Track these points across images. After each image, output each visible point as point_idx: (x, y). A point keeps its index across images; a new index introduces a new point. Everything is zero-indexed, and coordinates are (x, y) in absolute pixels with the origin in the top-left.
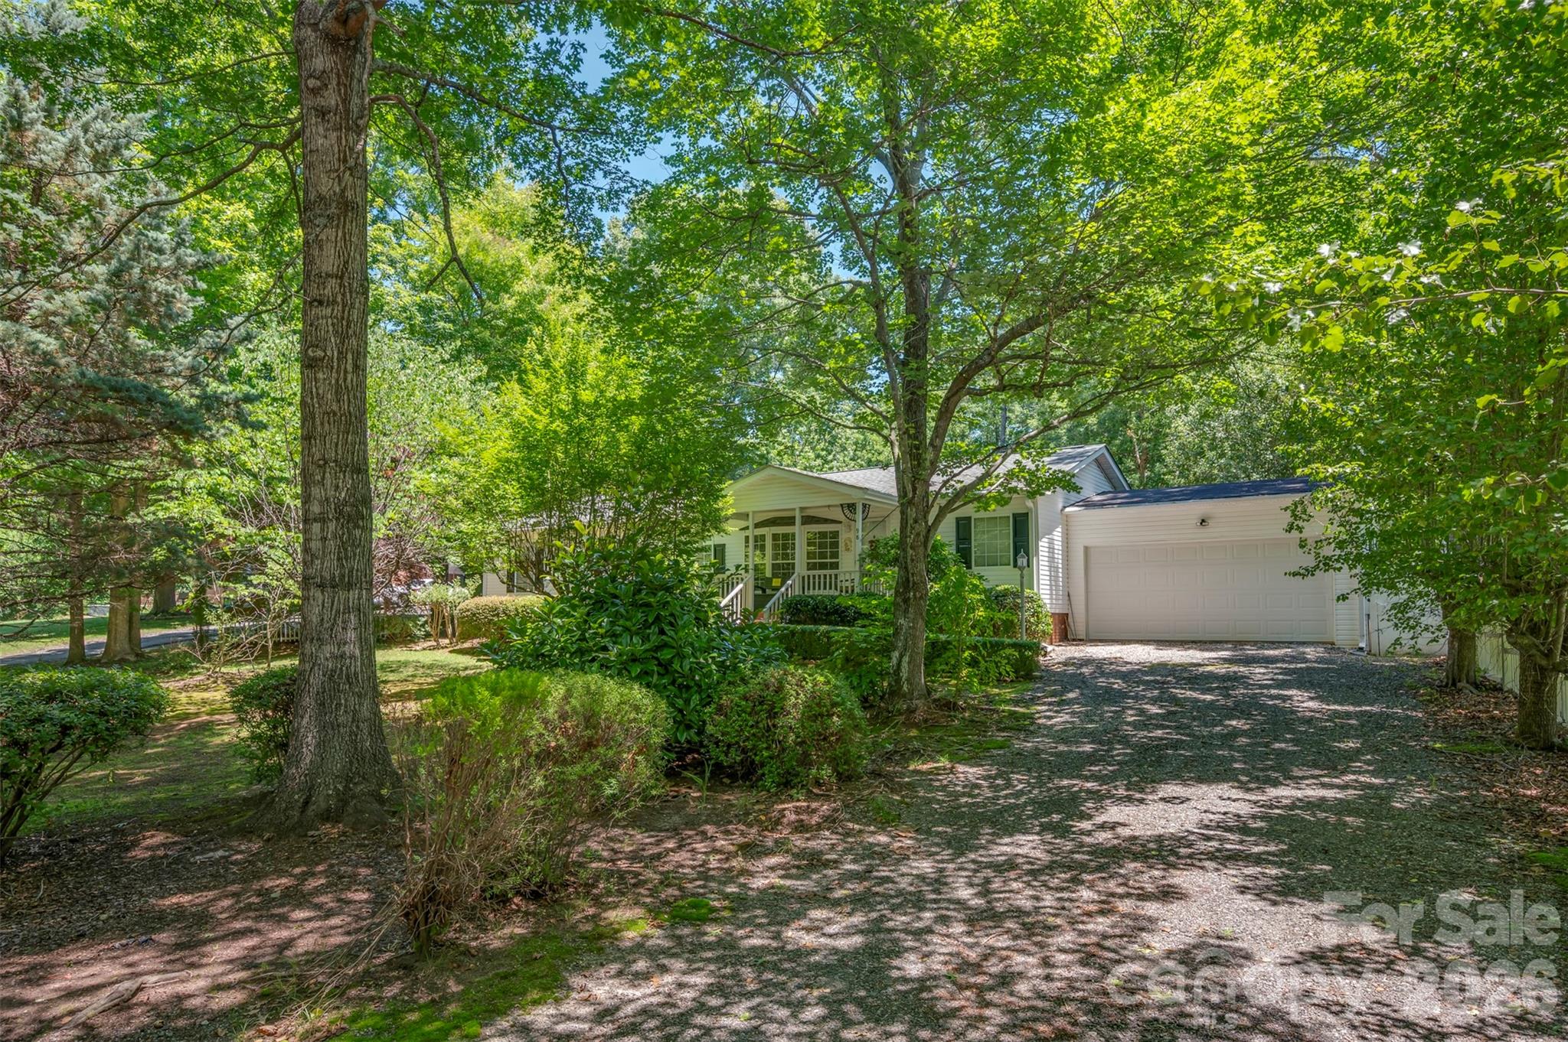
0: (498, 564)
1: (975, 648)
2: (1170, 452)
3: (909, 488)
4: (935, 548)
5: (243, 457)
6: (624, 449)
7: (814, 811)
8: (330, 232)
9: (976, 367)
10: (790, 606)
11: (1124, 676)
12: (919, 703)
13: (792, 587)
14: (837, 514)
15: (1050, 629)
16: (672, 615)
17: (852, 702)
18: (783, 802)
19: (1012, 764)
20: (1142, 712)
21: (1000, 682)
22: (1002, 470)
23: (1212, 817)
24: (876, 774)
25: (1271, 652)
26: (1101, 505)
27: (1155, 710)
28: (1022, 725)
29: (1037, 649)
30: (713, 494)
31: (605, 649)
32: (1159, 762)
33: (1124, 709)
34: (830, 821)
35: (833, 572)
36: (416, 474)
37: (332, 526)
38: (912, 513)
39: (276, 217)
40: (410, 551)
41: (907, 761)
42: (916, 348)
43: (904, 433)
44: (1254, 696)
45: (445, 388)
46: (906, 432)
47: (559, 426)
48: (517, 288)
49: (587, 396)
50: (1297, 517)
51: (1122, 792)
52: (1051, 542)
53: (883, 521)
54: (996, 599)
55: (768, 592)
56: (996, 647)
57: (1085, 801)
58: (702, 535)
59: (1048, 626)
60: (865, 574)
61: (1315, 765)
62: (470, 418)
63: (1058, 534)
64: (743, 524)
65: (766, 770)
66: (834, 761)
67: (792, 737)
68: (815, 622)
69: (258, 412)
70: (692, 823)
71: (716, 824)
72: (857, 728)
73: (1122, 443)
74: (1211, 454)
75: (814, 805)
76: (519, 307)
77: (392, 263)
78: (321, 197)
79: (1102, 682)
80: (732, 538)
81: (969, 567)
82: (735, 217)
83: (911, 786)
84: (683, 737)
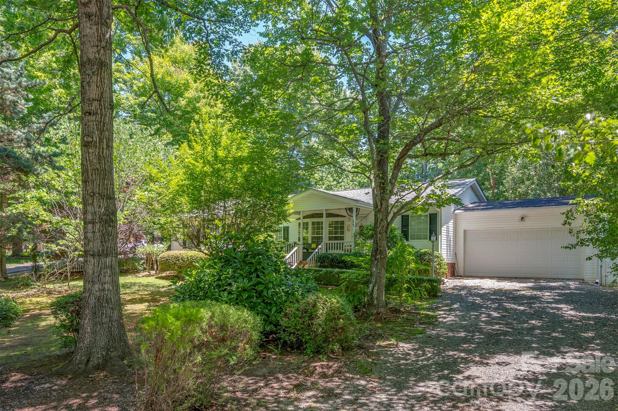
0: (178, 236)
1: (408, 282)
2: (508, 182)
3: (379, 203)
4: (391, 231)
5: (53, 182)
6: (240, 180)
7: (331, 367)
8: (94, 78)
9: (413, 143)
10: (320, 258)
11: (481, 296)
12: (382, 310)
13: (321, 249)
14: (344, 213)
15: (446, 271)
16: (263, 268)
17: (350, 312)
18: (316, 362)
19: (426, 343)
20: (489, 316)
21: (421, 299)
22: (424, 195)
23: (521, 373)
24: (360, 347)
25: (553, 284)
26: (472, 209)
27: (495, 314)
28: (432, 322)
29: (440, 282)
30: (283, 202)
31: (230, 284)
32: (497, 343)
33: (481, 313)
34: (338, 372)
35: (341, 242)
36: (138, 192)
37: (98, 226)
38: (380, 216)
39: (67, 62)
40: (135, 230)
41: (377, 339)
42: (384, 133)
43: (377, 176)
44: (544, 308)
45: (152, 148)
46: (378, 176)
47: (207, 169)
48: (186, 95)
49: (221, 153)
50: (569, 215)
51: (477, 359)
52: (448, 228)
53: (365, 217)
54: (420, 257)
55: (310, 251)
56: (421, 281)
57: (461, 363)
58: (277, 223)
59: (445, 269)
60: (356, 245)
61: (572, 346)
62: (164, 165)
63: (451, 224)
64: (298, 216)
65: (308, 345)
66: (340, 341)
67: (320, 330)
68: (332, 267)
69: (61, 161)
70: (272, 373)
71: (284, 374)
72: (352, 324)
73: (484, 175)
74: (527, 183)
75: (331, 364)
76: (188, 104)
77: (125, 82)
78: (89, 59)
79: (470, 299)
80: (292, 223)
81: (407, 240)
82: (294, 65)
83: (377, 354)
84: (268, 328)
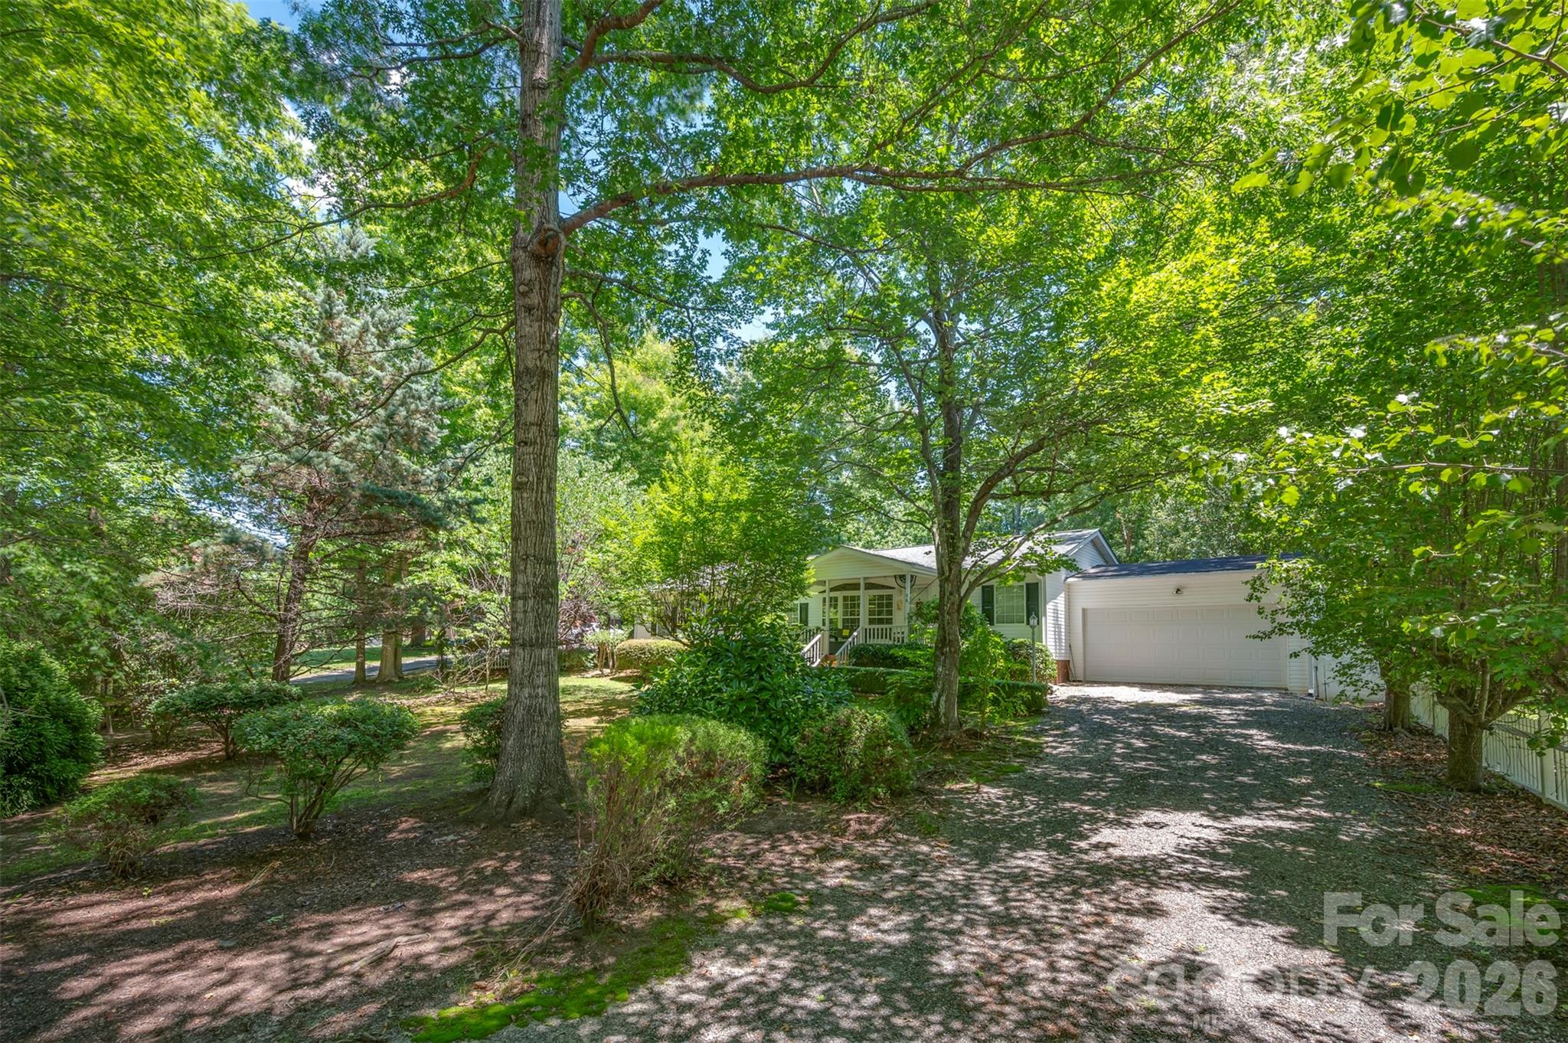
0: (645, 617)
1: (996, 690)
2: (1152, 533)
3: (946, 568)
4: (966, 610)
5: (472, 541)
6: (736, 534)
7: (873, 822)
8: (534, 394)
9: (998, 477)
10: (856, 651)
11: (1115, 713)
12: (954, 733)
13: (857, 637)
14: (892, 582)
15: (1055, 673)
16: (770, 666)
17: (902, 736)
18: (849, 813)
19: (1026, 786)
20: (1129, 746)
21: (1016, 716)
22: (1018, 554)
23: (1187, 842)
24: (920, 791)
25: (1234, 696)
26: (1096, 577)
27: (1139, 744)
28: (1034, 753)
29: (1046, 690)
30: (800, 568)
31: (719, 690)
32: (1144, 790)
33: (1115, 742)
34: (885, 831)
35: (888, 626)
36: (588, 553)
37: (531, 602)
38: (948, 587)
39: (497, 373)
40: (584, 607)
41: (946, 780)
42: (952, 463)
43: (942, 527)
44: (1221, 734)
45: (609, 490)
46: (944, 526)
47: (689, 519)
48: (660, 415)
49: (709, 496)
50: (1257, 586)
51: (1112, 816)
52: (1056, 605)
53: (925, 588)
54: (1013, 651)
55: (841, 640)
56: (1015, 688)
57: (1083, 822)
58: (791, 598)
59: (1053, 671)
60: (912, 631)
61: (1273, 798)
62: (625, 514)
63: (1061, 600)
64: (822, 588)
65: (837, 786)
66: (888, 782)
67: (856, 763)
68: (875, 665)
69: (483, 511)
70: (782, 829)
71: (800, 830)
72: (906, 755)
73: (1114, 523)
74: (1184, 534)
75: (873, 817)
76: (662, 428)
77: (575, 399)
78: (527, 368)
79: (1096, 718)
80: (814, 598)
81: (992, 624)
82: (817, 368)
83: (947, 803)
84: (776, 759)
